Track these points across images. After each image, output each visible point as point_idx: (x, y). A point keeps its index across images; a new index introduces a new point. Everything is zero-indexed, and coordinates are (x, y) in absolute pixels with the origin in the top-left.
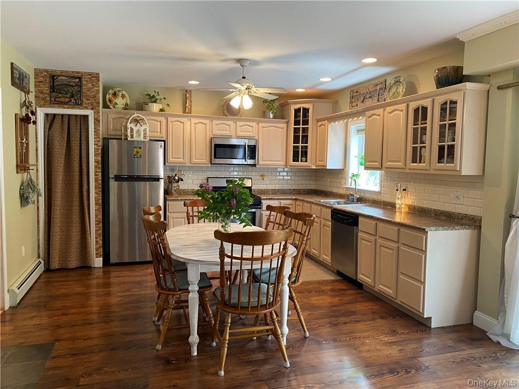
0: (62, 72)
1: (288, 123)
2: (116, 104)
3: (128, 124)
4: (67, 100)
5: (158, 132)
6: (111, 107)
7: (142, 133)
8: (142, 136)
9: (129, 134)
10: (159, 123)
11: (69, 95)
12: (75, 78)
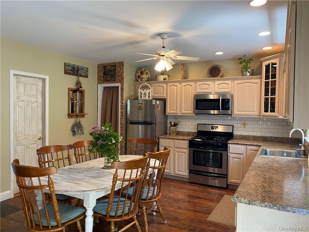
0: (108, 64)
1: (261, 78)
2: (142, 78)
3: (139, 89)
4: (110, 79)
5: (161, 93)
6: (139, 80)
7: (147, 95)
8: (147, 97)
9: (139, 96)
10: (162, 88)
11: (110, 76)
12: (113, 66)
